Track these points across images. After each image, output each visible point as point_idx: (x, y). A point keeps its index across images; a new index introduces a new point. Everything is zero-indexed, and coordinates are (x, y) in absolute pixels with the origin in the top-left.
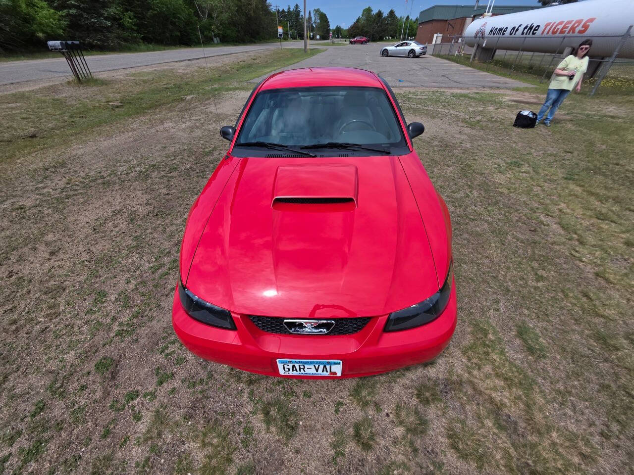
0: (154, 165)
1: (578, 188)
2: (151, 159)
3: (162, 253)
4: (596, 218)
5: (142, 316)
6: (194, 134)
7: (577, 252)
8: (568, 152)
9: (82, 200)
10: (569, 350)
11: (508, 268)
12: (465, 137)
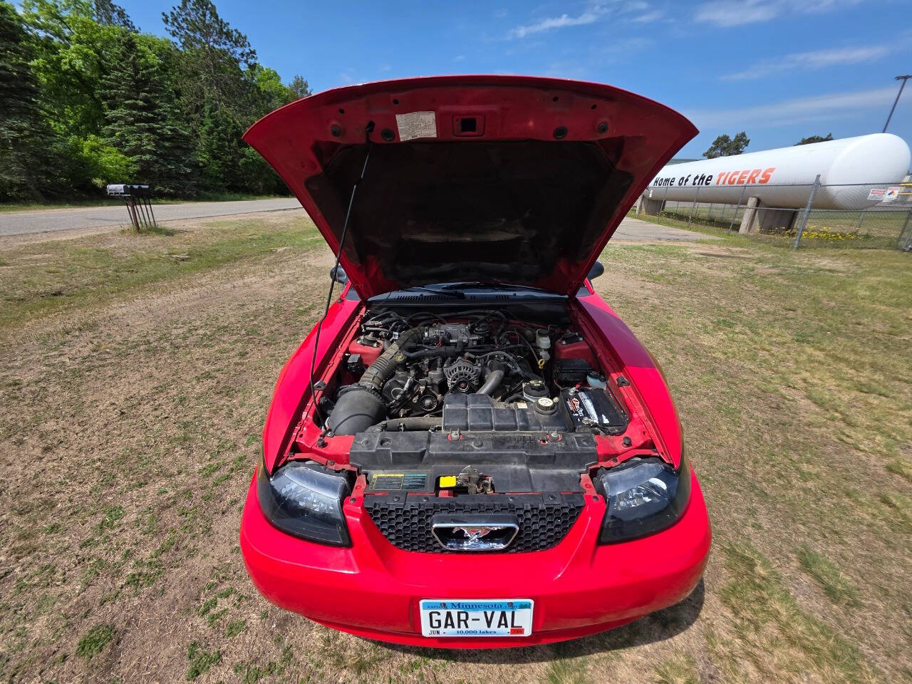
0: (224, 327)
1: (818, 353)
2: (221, 319)
3: (223, 447)
4: (857, 390)
5: (177, 549)
6: (285, 290)
7: (848, 436)
8: (790, 310)
9: (110, 373)
10: (894, 593)
11: (756, 462)
12: (650, 292)
